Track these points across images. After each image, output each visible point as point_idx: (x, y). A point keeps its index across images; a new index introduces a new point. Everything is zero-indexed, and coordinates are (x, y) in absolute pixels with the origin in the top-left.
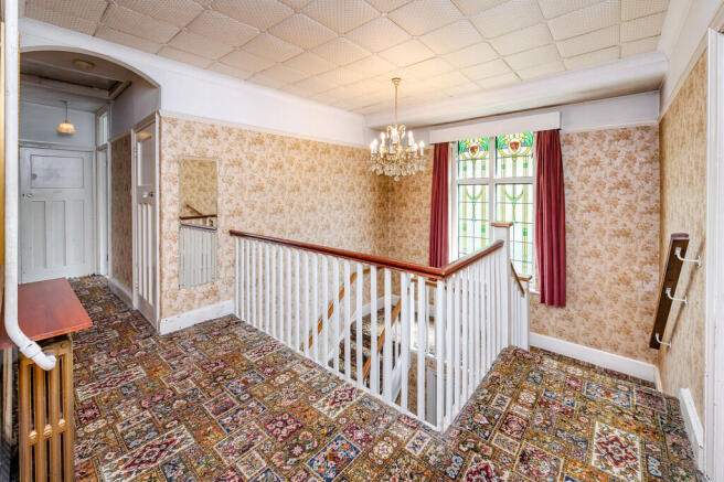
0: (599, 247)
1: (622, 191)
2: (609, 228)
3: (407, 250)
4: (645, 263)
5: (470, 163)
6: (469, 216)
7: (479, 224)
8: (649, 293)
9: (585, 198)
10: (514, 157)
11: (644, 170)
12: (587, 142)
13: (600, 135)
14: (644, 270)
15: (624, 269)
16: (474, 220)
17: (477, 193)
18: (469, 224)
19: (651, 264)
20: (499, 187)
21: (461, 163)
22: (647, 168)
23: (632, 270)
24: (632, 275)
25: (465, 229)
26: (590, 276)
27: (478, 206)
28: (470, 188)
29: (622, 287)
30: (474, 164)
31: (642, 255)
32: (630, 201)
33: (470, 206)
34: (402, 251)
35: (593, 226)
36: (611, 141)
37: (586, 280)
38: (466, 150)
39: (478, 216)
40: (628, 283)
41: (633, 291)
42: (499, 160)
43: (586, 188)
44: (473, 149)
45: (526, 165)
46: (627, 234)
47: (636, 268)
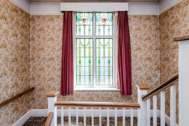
0: (141, 65)
1: (148, 41)
2: (144, 57)
3: (44, 78)
4: (155, 70)
5: (82, 27)
6: (82, 55)
7: (87, 59)
8: (157, 82)
9: (136, 44)
10: (104, 25)
11: (154, 33)
12: (136, 20)
13: (141, 17)
14: (155, 73)
15: (149, 73)
16: (85, 57)
17: (87, 43)
18: (82, 60)
19: (157, 70)
20: (97, 40)
21: (78, 27)
22: (155, 32)
23: (152, 73)
24: (152, 75)
25: (80, 62)
26: (138, 78)
27: (87, 50)
28: (82, 40)
29: (149, 81)
30: (85, 28)
31: (155, 67)
32: (151, 45)
33: (82, 50)
34: (40, 79)
35: (138, 56)
36: (144, 20)
37: (137, 80)
38: (80, 20)
39: (87, 55)
40: (150, 79)
41: (152, 82)
42: (97, 27)
43: (136, 40)
44: (84, 20)
45: (109, 30)
46: (150, 59)
47: (153, 72)
